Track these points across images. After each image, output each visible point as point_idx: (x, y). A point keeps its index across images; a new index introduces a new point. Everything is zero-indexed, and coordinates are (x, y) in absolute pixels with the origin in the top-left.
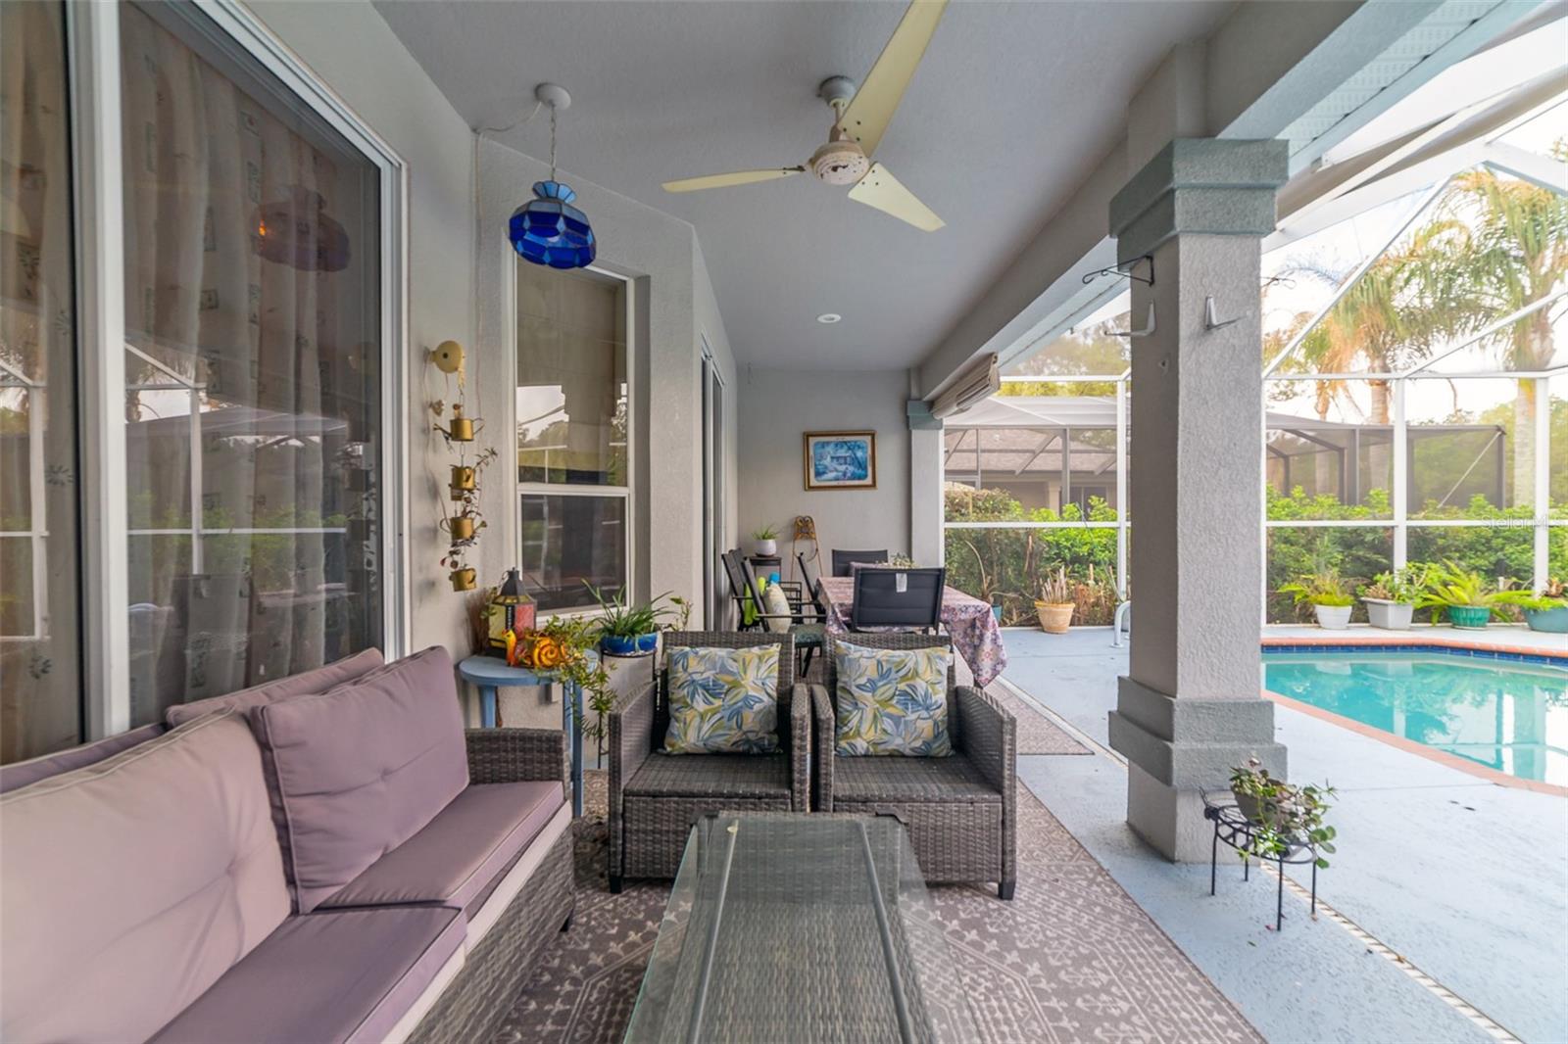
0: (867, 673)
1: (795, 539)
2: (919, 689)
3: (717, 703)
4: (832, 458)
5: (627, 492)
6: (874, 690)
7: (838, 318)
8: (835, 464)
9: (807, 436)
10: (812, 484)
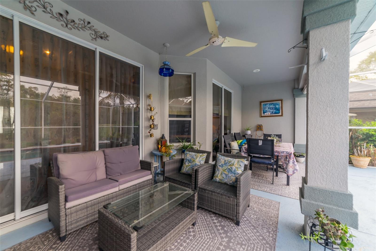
0: (222, 163)
1: (257, 131)
2: (233, 169)
3: (190, 164)
4: (268, 108)
5: (191, 119)
6: (222, 167)
7: (259, 70)
8: (269, 110)
9: (261, 102)
10: (262, 115)
